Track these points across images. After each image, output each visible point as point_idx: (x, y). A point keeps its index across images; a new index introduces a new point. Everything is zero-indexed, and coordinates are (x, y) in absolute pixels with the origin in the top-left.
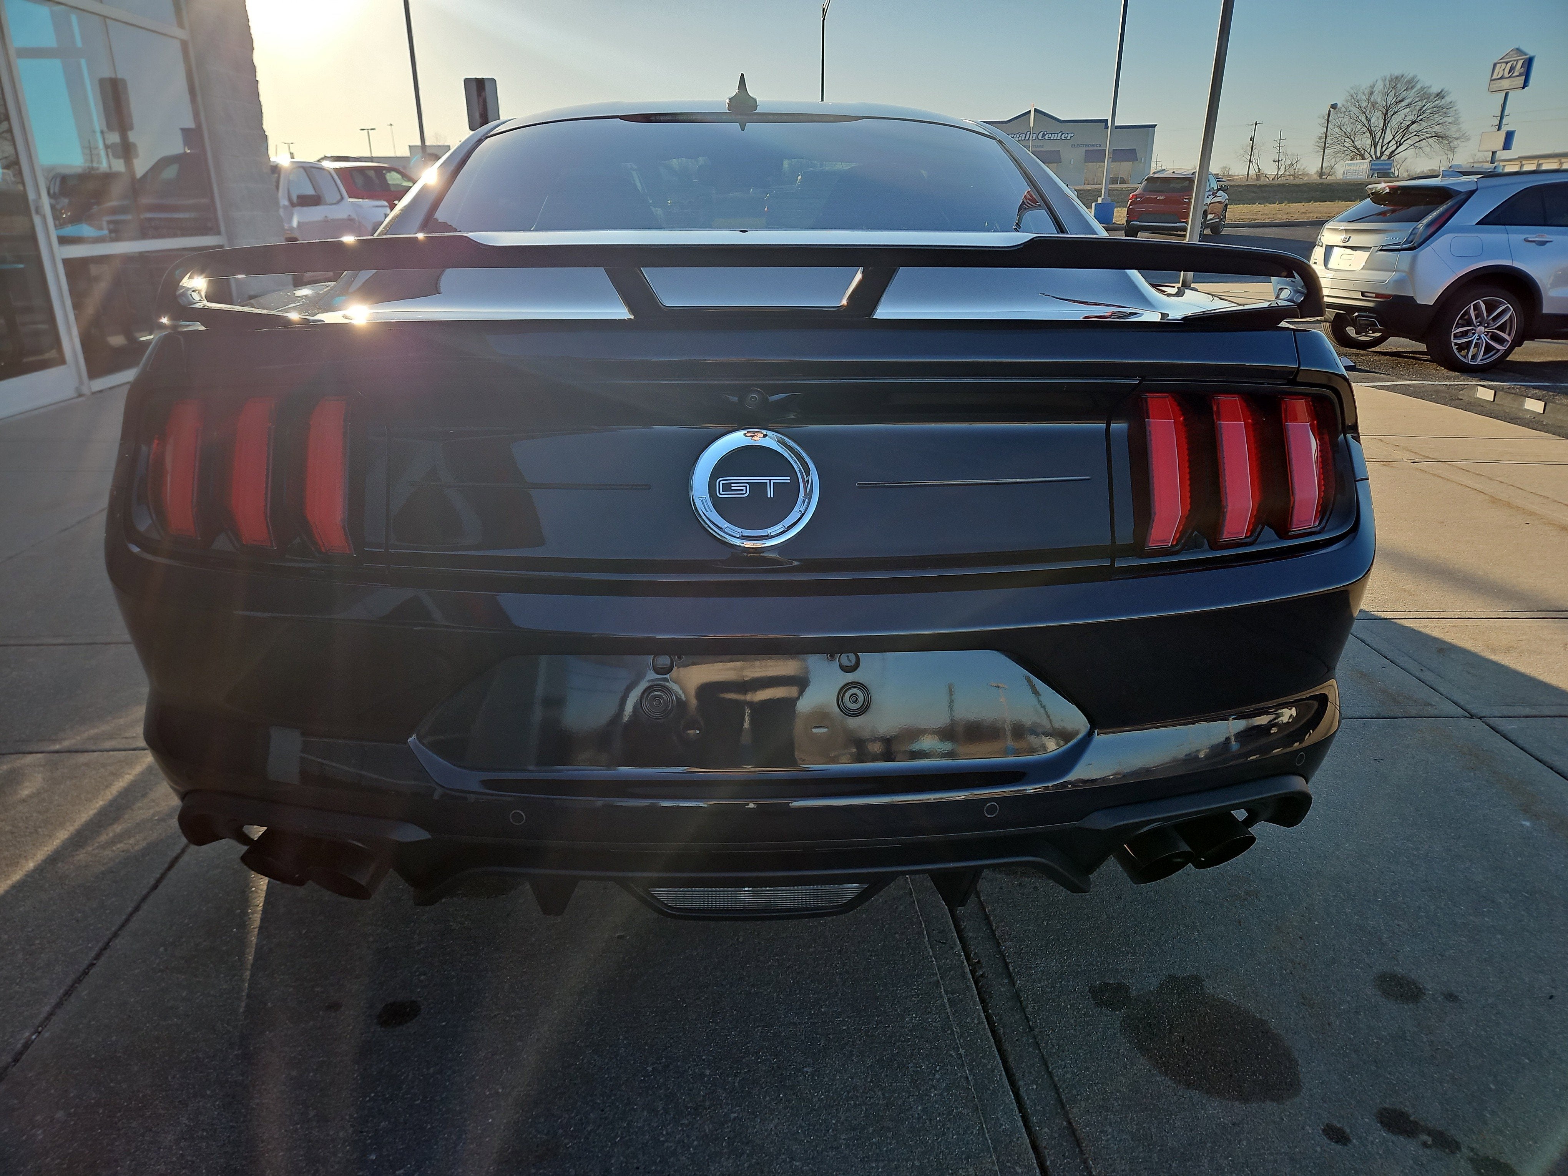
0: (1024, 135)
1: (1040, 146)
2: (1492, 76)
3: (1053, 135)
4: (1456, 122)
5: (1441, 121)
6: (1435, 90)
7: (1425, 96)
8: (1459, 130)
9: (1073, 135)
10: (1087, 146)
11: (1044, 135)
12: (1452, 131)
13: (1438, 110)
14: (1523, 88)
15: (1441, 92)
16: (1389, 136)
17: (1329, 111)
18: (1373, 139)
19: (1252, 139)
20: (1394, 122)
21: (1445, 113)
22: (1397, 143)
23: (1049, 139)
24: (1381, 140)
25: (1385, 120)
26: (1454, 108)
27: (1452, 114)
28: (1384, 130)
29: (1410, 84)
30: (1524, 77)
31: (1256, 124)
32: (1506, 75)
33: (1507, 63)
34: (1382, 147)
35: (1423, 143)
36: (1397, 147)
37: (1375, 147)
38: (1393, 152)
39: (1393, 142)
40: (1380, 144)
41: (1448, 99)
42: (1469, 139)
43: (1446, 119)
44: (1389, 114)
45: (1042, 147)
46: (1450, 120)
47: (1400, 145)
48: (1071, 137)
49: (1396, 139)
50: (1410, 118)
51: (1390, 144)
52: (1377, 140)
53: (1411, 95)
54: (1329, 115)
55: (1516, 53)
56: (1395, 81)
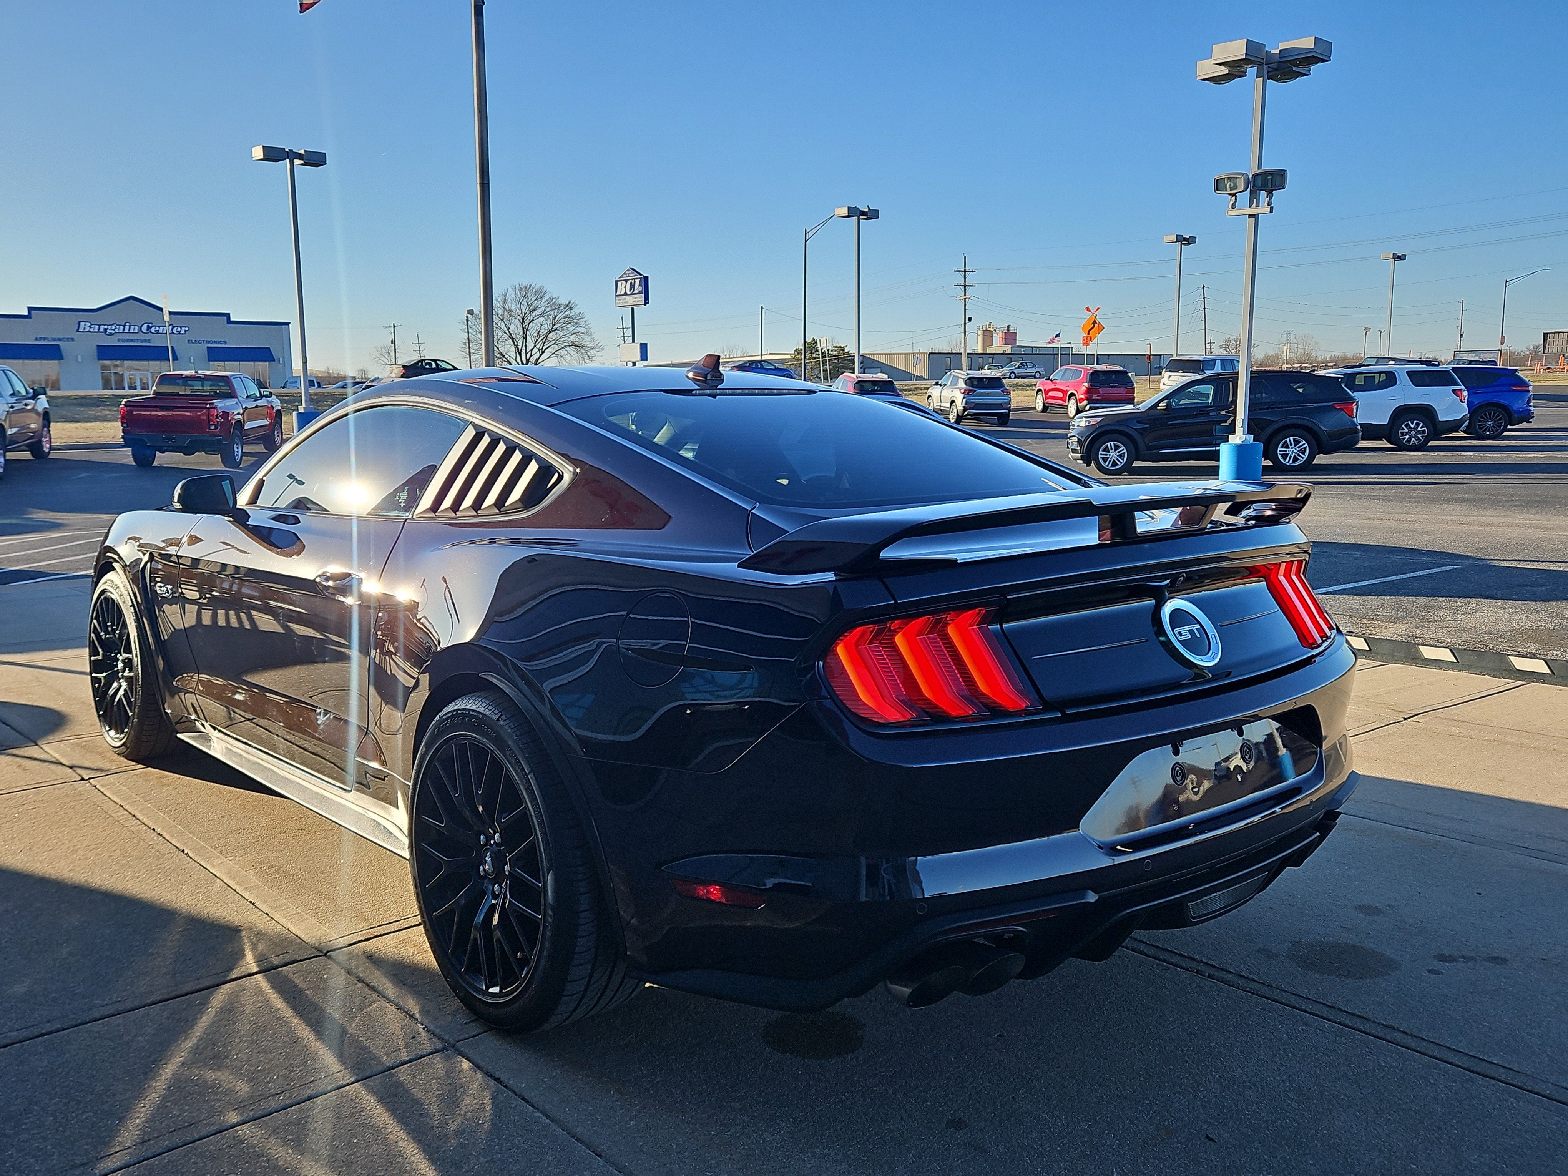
0: (122, 327)
1: (145, 341)
2: (616, 292)
3: (161, 328)
4: (588, 333)
5: (574, 331)
6: (563, 301)
7: (554, 305)
8: (593, 340)
9: (187, 329)
10: (208, 342)
11: (149, 328)
12: (587, 341)
13: (569, 320)
14: (645, 304)
15: (570, 302)
16: (530, 345)
17: (467, 317)
18: (517, 347)
19: (393, 342)
20: (532, 331)
21: (577, 323)
22: (539, 350)
23: (157, 332)
24: (524, 348)
25: (523, 328)
26: (584, 320)
27: (583, 324)
28: (525, 338)
29: (540, 294)
30: (643, 295)
31: (394, 326)
32: (628, 292)
33: (626, 281)
34: (526, 354)
35: (563, 352)
36: (541, 355)
37: (520, 354)
38: (538, 359)
39: (535, 350)
40: (523, 351)
41: (576, 310)
42: (603, 349)
43: (579, 329)
44: (527, 322)
45: (149, 341)
46: (583, 330)
47: (543, 353)
48: (185, 331)
49: (538, 346)
50: (547, 327)
51: (533, 352)
52: (520, 347)
53: (542, 305)
54: (468, 321)
55: (632, 273)
56: (525, 290)
